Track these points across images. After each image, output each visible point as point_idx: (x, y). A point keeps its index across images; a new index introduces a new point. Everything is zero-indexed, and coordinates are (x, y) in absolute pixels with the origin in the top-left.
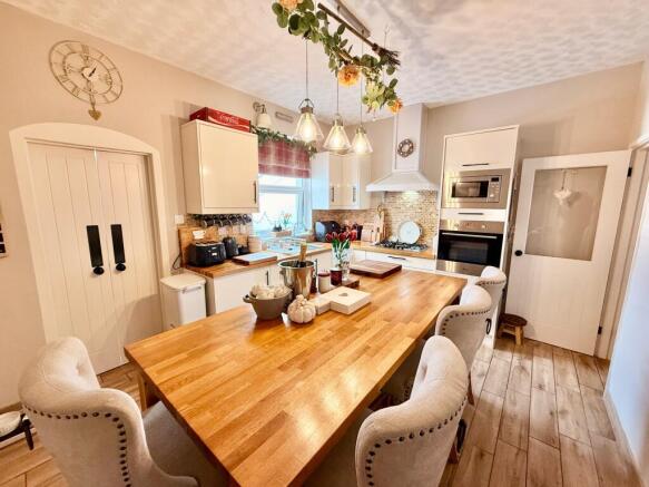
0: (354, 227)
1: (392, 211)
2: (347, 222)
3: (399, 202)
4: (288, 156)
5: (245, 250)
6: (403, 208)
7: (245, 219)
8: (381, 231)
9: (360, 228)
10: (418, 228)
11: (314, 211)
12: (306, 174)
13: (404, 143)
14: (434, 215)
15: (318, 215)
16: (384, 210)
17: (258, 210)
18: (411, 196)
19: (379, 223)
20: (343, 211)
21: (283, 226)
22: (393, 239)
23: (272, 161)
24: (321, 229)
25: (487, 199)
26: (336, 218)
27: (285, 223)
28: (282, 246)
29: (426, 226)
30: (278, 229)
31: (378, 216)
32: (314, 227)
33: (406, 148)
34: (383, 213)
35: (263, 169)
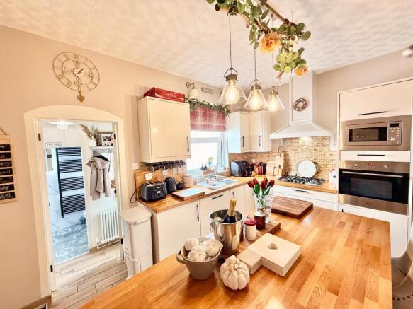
0: (260, 164)
1: (291, 154)
2: (254, 161)
3: (296, 145)
4: (211, 116)
5: (181, 187)
6: (299, 150)
7: (181, 163)
8: (282, 167)
9: (265, 166)
10: (314, 165)
11: (230, 155)
12: (223, 128)
13: (299, 101)
14: (328, 155)
15: (232, 157)
16: (283, 151)
17: (190, 156)
18: (306, 139)
19: (279, 161)
20: (251, 153)
21: (208, 166)
22: (292, 174)
23: (200, 120)
24: (235, 167)
25: (387, 142)
26: (245, 158)
27: (210, 164)
28: (207, 182)
29: (321, 164)
30: (204, 169)
31: (279, 156)
32: (230, 165)
33: (301, 104)
34: (282, 154)
35: (193, 127)
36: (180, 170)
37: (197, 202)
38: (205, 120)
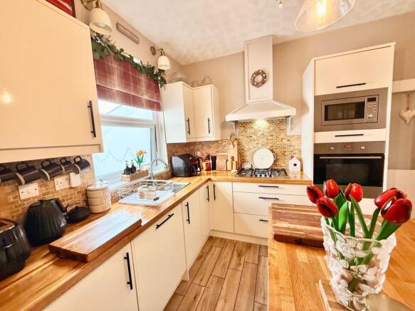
0: (208, 157)
1: (244, 140)
2: (199, 154)
3: (250, 131)
6: (254, 137)
7: (78, 164)
8: (236, 159)
9: (214, 159)
10: (271, 152)
11: (169, 146)
12: (156, 106)
13: (257, 73)
14: (285, 141)
15: (173, 149)
16: (236, 139)
18: (261, 125)
19: (232, 152)
20: (194, 144)
21: (136, 165)
22: (247, 166)
23: (116, 85)
24: (178, 163)
25: (365, 120)
26: (187, 151)
27: (140, 161)
28: (142, 196)
29: (277, 151)
30: (130, 171)
31: (231, 146)
32: (170, 161)
33: (259, 78)
34: (236, 143)
36: (76, 180)
37: (127, 249)
38: (127, 85)
